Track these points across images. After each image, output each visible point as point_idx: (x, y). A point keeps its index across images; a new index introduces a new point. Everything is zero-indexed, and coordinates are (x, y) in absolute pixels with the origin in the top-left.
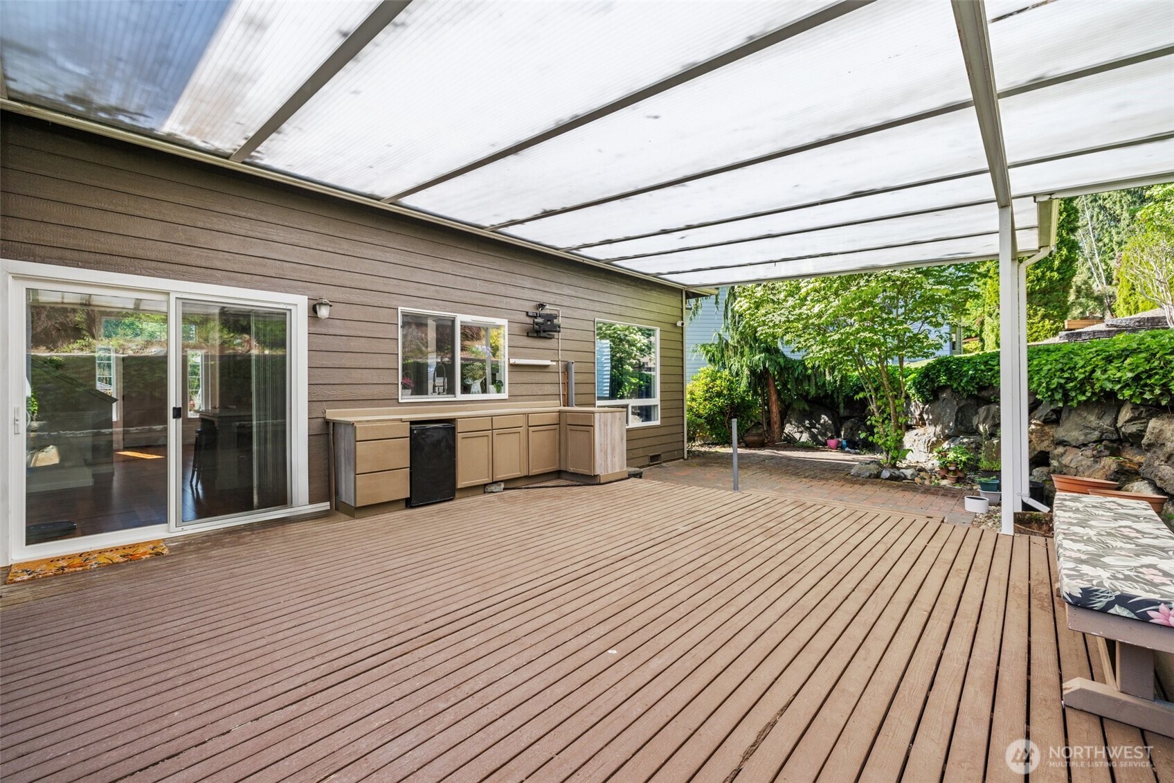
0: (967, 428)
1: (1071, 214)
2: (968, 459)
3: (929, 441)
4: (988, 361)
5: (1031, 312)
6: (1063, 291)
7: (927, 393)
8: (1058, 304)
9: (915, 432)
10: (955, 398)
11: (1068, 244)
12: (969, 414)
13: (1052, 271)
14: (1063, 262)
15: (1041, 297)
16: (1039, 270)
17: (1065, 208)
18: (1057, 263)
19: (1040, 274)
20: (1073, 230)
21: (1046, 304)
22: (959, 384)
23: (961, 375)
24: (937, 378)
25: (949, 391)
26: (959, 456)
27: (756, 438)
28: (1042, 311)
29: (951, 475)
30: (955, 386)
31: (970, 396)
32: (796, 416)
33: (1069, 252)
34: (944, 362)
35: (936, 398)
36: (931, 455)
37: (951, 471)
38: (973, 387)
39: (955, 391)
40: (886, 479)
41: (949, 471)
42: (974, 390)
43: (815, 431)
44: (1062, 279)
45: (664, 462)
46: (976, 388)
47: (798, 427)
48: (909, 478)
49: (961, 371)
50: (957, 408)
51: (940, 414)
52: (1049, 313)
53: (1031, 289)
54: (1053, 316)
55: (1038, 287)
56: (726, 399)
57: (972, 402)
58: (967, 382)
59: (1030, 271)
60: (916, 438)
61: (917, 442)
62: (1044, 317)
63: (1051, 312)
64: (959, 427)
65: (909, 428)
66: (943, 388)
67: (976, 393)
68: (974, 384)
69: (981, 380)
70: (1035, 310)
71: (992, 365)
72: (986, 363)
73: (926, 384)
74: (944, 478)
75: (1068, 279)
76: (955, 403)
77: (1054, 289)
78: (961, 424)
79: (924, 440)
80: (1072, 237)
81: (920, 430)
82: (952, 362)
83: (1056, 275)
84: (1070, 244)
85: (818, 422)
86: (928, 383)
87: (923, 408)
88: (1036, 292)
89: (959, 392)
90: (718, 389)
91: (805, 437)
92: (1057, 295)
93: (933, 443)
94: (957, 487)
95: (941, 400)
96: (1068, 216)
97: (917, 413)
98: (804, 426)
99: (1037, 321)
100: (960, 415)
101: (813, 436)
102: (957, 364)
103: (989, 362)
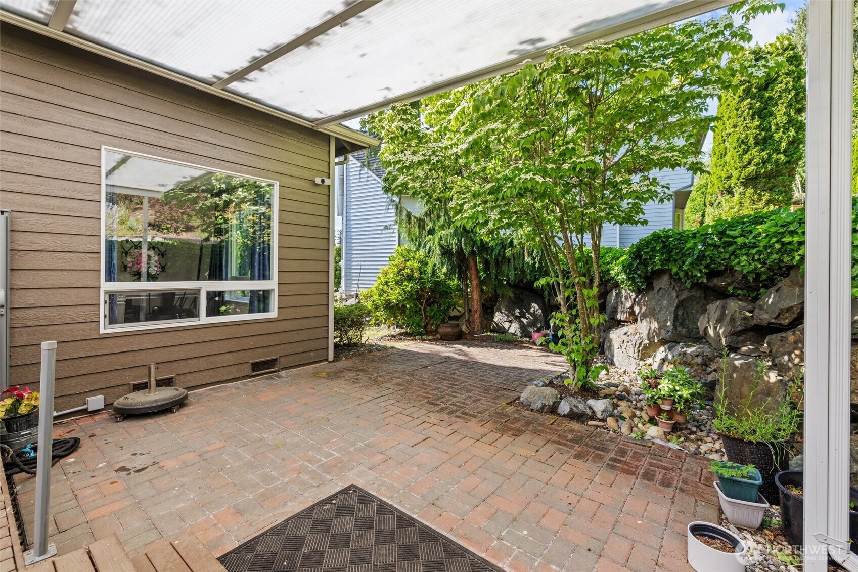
0: (690, 331)
1: (800, 92)
2: (692, 395)
3: (640, 344)
4: (725, 230)
5: (756, 197)
6: (789, 176)
7: (639, 280)
8: (783, 189)
9: (625, 329)
10: (674, 288)
11: (796, 124)
12: (694, 311)
13: (779, 153)
14: (791, 143)
15: (766, 181)
16: (765, 153)
17: (793, 86)
18: (784, 144)
19: (766, 157)
20: (800, 111)
21: (771, 189)
22: (680, 268)
23: (684, 255)
24: (651, 259)
25: (666, 278)
26: (677, 388)
27: (449, 330)
28: (766, 196)
29: (663, 419)
30: (675, 270)
31: (697, 285)
32: (506, 303)
33: (797, 133)
34: (661, 237)
35: (650, 287)
36: (642, 363)
37: (664, 411)
38: (701, 271)
39: (675, 279)
40: (564, 416)
41: (660, 411)
42: (701, 277)
43: (525, 321)
44: (789, 162)
45: (283, 369)
46: (706, 273)
47: (508, 316)
48: (599, 416)
49: (684, 248)
50: (677, 301)
51: (654, 309)
52: (774, 198)
53: (756, 172)
54: (778, 201)
55: (763, 170)
56: (416, 284)
57: (698, 293)
58: (691, 264)
59: (756, 154)
60: (625, 338)
61: (625, 344)
62: (768, 203)
63: (776, 197)
64: (679, 329)
65: (619, 324)
66: (658, 273)
67: (705, 281)
68: (702, 267)
69: (713, 260)
70: (760, 195)
71: (732, 237)
72: (722, 234)
73: (637, 268)
74: (652, 421)
75: (794, 162)
76: (675, 294)
77: (779, 172)
78: (682, 324)
79: (634, 342)
80: (800, 119)
81: (629, 328)
82: (671, 237)
83: (782, 157)
84: (798, 124)
85: (528, 311)
86: (639, 266)
87: (634, 300)
88: (761, 175)
89: (680, 279)
90: (409, 271)
91: (514, 328)
92: (783, 179)
93: (645, 347)
94: (674, 445)
95: (656, 289)
96: (797, 94)
97: (628, 305)
98: (513, 315)
99: (761, 206)
100: (680, 312)
101: (523, 328)
102: (678, 239)
103: (728, 232)
